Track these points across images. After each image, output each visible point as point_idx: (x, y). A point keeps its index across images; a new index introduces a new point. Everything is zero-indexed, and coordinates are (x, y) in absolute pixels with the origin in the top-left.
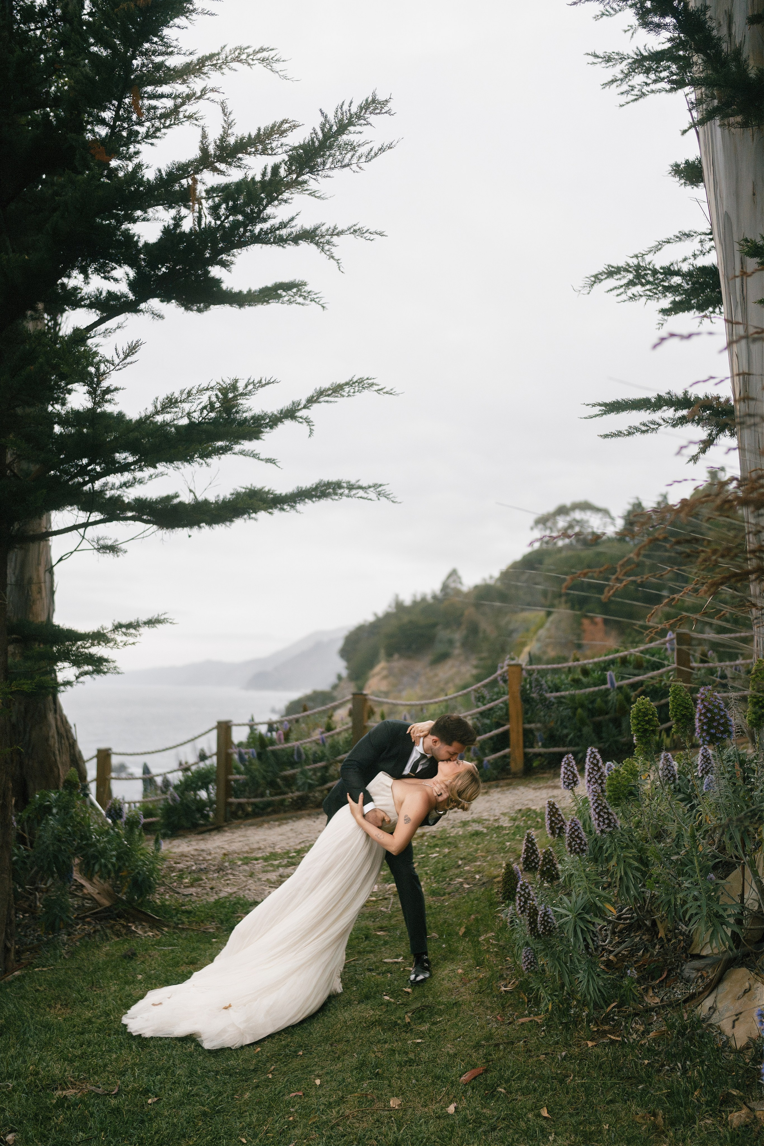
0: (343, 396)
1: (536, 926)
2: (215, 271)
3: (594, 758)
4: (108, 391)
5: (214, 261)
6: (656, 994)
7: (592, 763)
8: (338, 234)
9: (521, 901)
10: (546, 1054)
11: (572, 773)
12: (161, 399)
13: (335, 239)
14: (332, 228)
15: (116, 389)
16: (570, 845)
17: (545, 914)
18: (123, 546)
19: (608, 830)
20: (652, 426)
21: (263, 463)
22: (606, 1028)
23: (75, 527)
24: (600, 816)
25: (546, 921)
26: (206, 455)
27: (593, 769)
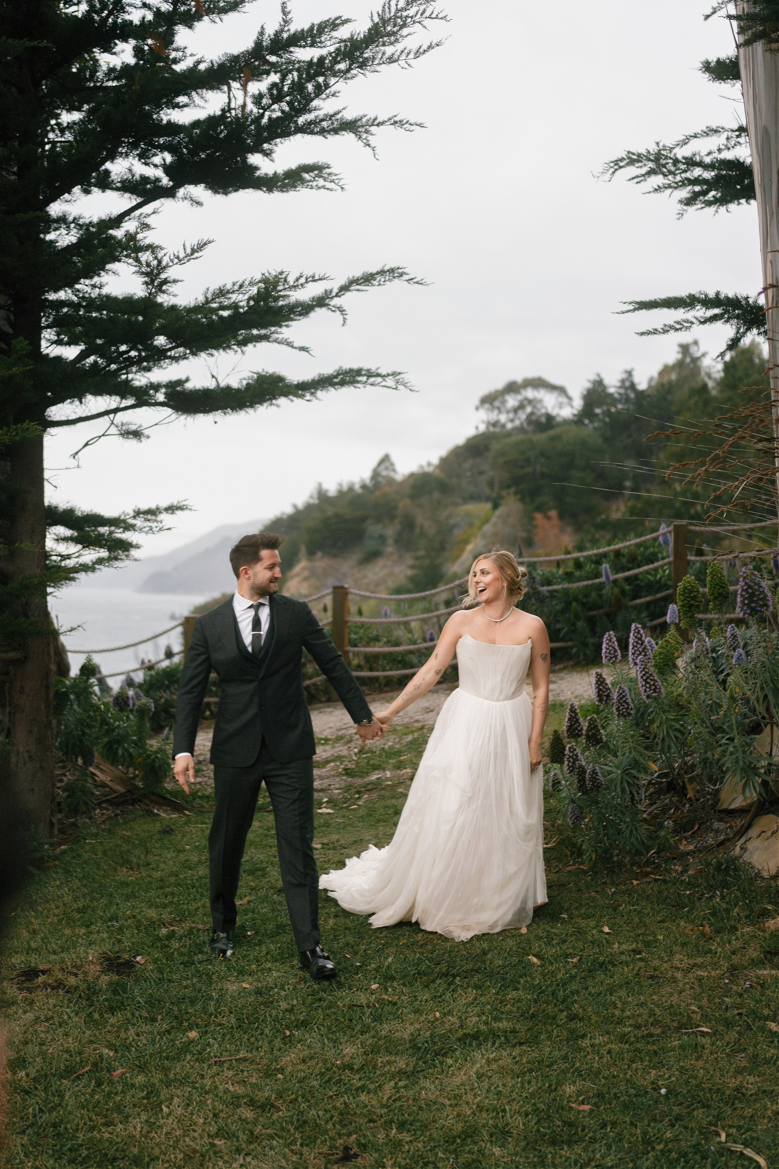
0: (373, 285)
1: (584, 784)
2: (254, 159)
3: (639, 632)
4: (165, 282)
5: (256, 149)
6: (689, 843)
7: (636, 637)
8: (378, 125)
9: (569, 761)
10: (597, 892)
11: (614, 648)
12: (211, 290)
13: (373, 129)
14: (373, 118)
15: (175, 281)
16: (618, 709)
17: (594, 772)
18: (146, 432)
19: (654, 695)
20: (686, 325)
21: (297, 351)
22: (649, 869)
23: (107, 413)
24: (647, 683)
25: (595, 778)
26: (243, 343)
27: (637, 642)
